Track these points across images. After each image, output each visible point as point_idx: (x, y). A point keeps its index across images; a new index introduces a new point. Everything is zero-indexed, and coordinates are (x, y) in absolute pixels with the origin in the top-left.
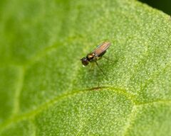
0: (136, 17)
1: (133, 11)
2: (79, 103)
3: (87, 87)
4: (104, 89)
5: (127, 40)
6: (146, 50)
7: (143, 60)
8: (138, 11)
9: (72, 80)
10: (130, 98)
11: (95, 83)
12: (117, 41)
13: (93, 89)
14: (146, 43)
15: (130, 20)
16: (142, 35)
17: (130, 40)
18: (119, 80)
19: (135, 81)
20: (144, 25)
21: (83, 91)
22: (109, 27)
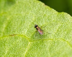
0: (30, 4)
5: (26, 14)
6: (34, 18)
8: (30, 1)
10: (27, 39)
12: (21, 15)
14: (34, 15)
15: (27, 5)
16: (32, 12)
18: (22, 31)
19: (29, 32)
22: (18, 9)
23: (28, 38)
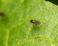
1: (51, 7)
2: (30, 43)
3: (34, 37)
4: (40, 38)
5: (49, 19)
6: (56, 23)
7: (55, 27)
8: (53, 7)
9: (28, 35)
11: (37, 36)
12: (45, 19)
13: (36, 38)
14: (56, 20)
15: (50, 11)
17: (50, 19)
18: (46, 34)
19: (52, 35)
20: (56, 13)
21: (32, 39)
23: (51, 41)
